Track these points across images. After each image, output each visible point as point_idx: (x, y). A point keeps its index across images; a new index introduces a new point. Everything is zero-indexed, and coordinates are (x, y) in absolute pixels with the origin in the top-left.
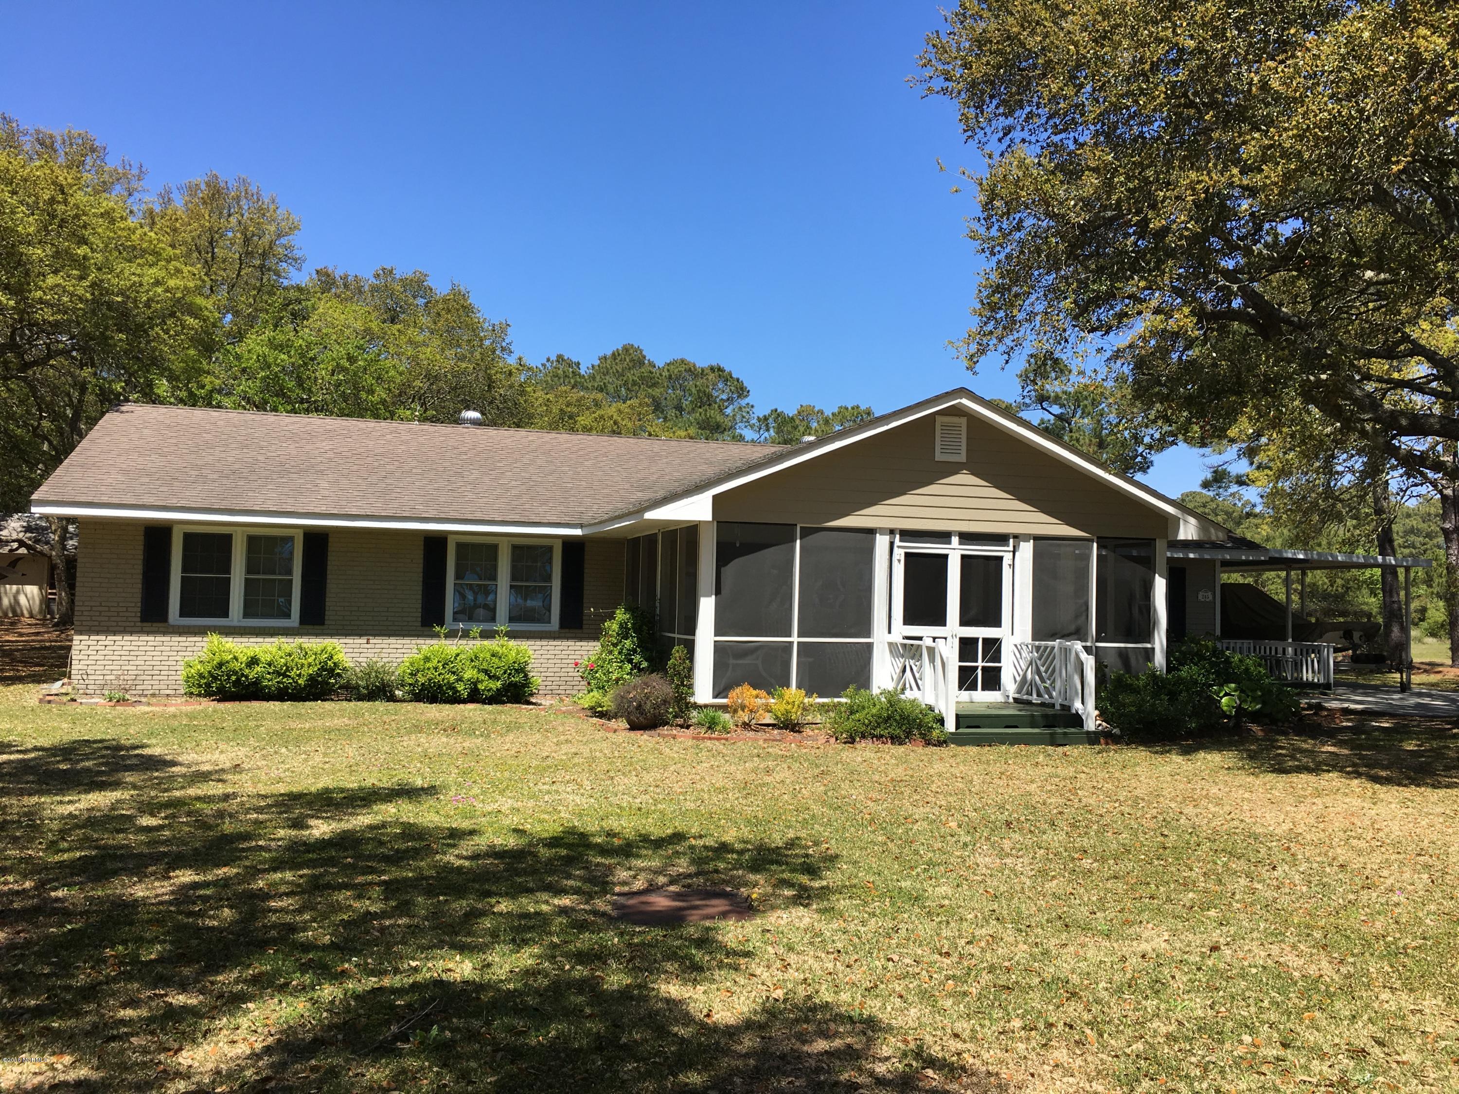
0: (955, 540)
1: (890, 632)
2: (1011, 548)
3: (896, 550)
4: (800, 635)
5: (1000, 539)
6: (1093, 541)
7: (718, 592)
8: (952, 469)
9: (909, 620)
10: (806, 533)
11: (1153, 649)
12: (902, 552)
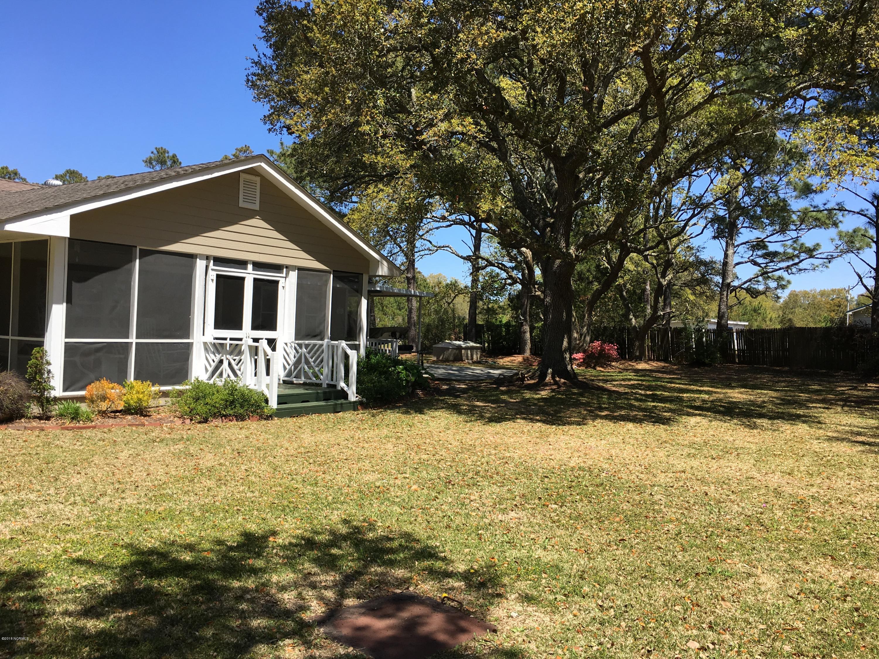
0: (250, 267)
1: (203, 335)
2: (284, 275)
3: (210, 272)
4: (137, 337)
5: (277, 268)
6: (330, 273)
7: (69, 301)
8: (249, 214)
9: (218, 325)
10: (144, 254)
11: (359, 345)
12: (215, 273)
